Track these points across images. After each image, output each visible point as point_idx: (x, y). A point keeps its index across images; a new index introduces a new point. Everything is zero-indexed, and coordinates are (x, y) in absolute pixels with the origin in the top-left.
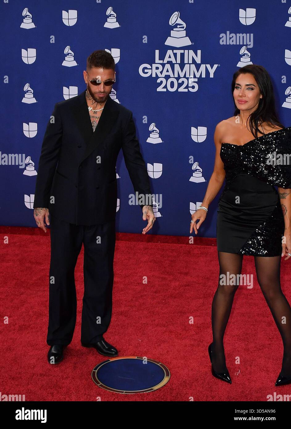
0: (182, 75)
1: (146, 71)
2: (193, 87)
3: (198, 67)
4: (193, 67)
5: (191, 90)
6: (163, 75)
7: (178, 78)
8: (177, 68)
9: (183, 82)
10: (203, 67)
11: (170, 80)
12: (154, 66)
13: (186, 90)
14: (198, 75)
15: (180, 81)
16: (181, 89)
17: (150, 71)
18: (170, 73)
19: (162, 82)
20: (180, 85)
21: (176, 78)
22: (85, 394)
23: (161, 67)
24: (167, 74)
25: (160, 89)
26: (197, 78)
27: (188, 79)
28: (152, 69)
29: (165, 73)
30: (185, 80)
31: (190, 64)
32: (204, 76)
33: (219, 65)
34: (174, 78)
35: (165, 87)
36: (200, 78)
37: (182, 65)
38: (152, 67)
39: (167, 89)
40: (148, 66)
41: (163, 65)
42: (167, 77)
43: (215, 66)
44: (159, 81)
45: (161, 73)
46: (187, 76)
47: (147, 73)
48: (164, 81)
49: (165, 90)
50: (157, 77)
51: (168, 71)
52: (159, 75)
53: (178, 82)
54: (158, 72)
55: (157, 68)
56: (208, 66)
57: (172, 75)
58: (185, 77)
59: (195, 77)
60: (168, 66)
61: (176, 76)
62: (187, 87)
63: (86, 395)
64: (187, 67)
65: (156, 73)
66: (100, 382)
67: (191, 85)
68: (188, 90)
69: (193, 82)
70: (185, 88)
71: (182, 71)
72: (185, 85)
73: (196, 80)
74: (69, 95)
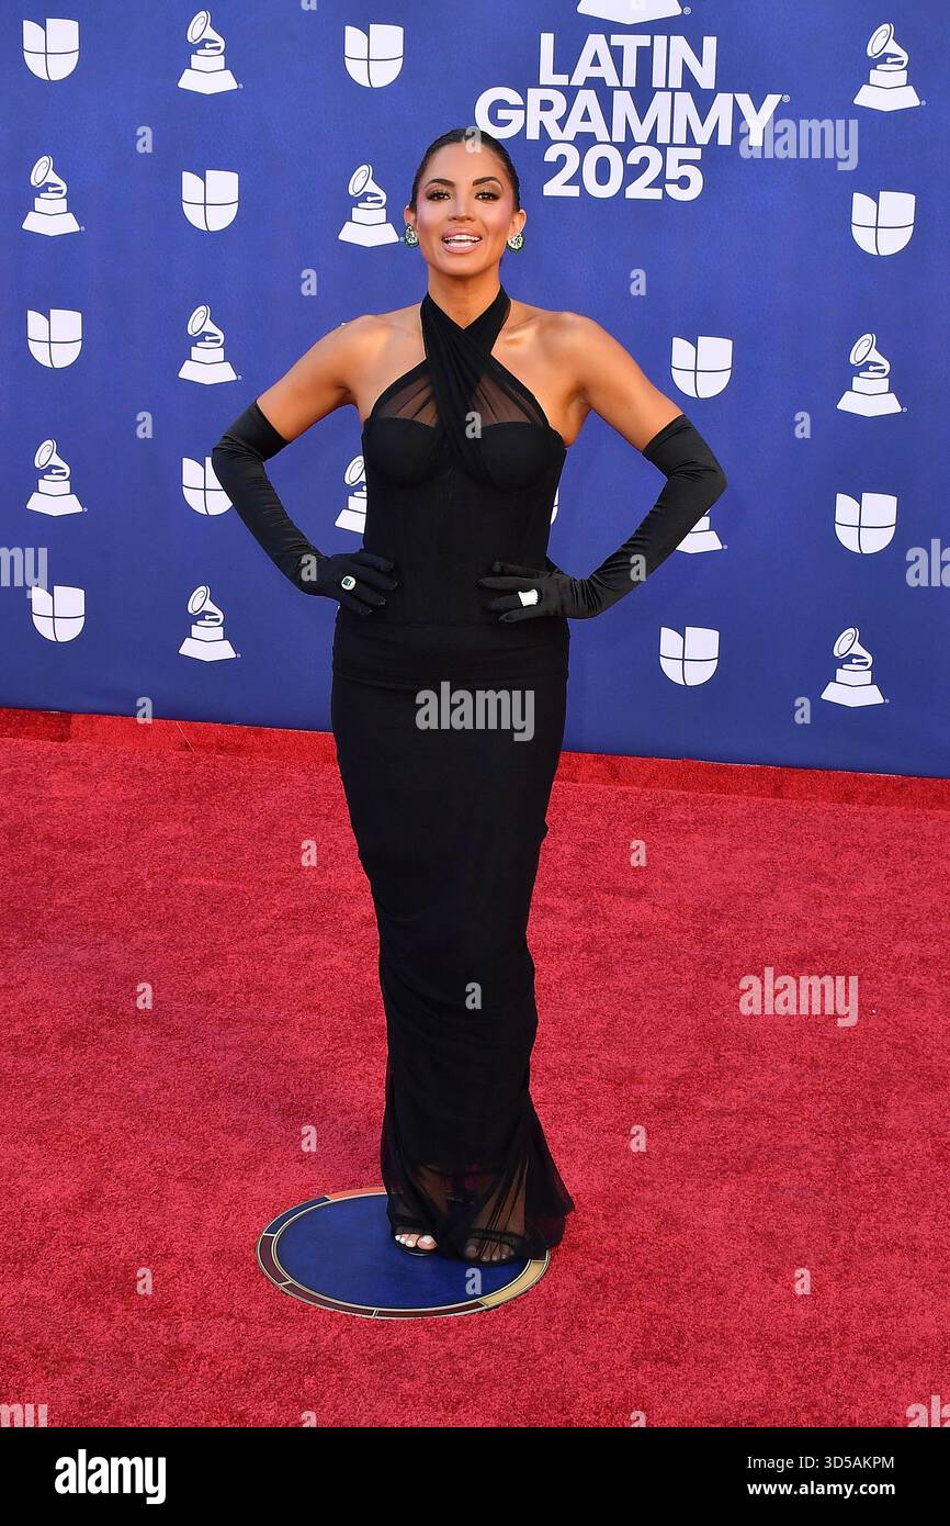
0: (641, 133)
1: (502, 114)
2: (684, 182)
3: (704, 102)
4: (685, 101)
5: (674, 192)
6: (569, 133)
7: (625, 147)
8: (623, 104)
9: (645, 162)
10: (723, 103)
11: (594, 154)
12: (535, 96)
13: (656, 194)
14: (702, 136)
15: (634, 157)
16: (639, 190)
17: (517, 117)
18: (597, 126)
19: (562, 160)
20: (632, 173)
21: (616, 145)
22: (231, 1315)
23: (559, 101)
24: (586, 127)
25: (555, 188)
26: (699, 146)
27: (663, 148)
29: (575, 125)
30: (654, 155)
31: (673, 91)
32: (725, 139)
33: (787, 98)
34: (611, 143)
35: (577, 179)
36: (712, 148)
37: (643, 96)
38: (525, 98)
39: (583, 190)
40: (513, 97)
41: (570, 93)
42: (584, 142)
43: (772, 101)
44: (551, 155)
45: (562, 123)
46: (663, 138)
47: (506, 123)
48: (572, 153)
49: (574, 191)
50: (546, 140)
51: (586, 117)
52: (554, 132)
53: (624, 161)
54: (550, 119)
55: (546, 106)
56: (744, 100)
57: (602, 135)
58: (652, 140)
59: (691, 141)
60: (587, 98)
61: (619, 136)
62: (660, 182)
63: (233, 1321)
64: (660, 102)
65: (541, 122)
66: (287, 1276)
67: (673, 172)
68: (664, 192)
69: (682, 162)
70: (652, 185)
71: (642, 117)
72: (651, 173)
73: (696, 154)
74: (205, 204)
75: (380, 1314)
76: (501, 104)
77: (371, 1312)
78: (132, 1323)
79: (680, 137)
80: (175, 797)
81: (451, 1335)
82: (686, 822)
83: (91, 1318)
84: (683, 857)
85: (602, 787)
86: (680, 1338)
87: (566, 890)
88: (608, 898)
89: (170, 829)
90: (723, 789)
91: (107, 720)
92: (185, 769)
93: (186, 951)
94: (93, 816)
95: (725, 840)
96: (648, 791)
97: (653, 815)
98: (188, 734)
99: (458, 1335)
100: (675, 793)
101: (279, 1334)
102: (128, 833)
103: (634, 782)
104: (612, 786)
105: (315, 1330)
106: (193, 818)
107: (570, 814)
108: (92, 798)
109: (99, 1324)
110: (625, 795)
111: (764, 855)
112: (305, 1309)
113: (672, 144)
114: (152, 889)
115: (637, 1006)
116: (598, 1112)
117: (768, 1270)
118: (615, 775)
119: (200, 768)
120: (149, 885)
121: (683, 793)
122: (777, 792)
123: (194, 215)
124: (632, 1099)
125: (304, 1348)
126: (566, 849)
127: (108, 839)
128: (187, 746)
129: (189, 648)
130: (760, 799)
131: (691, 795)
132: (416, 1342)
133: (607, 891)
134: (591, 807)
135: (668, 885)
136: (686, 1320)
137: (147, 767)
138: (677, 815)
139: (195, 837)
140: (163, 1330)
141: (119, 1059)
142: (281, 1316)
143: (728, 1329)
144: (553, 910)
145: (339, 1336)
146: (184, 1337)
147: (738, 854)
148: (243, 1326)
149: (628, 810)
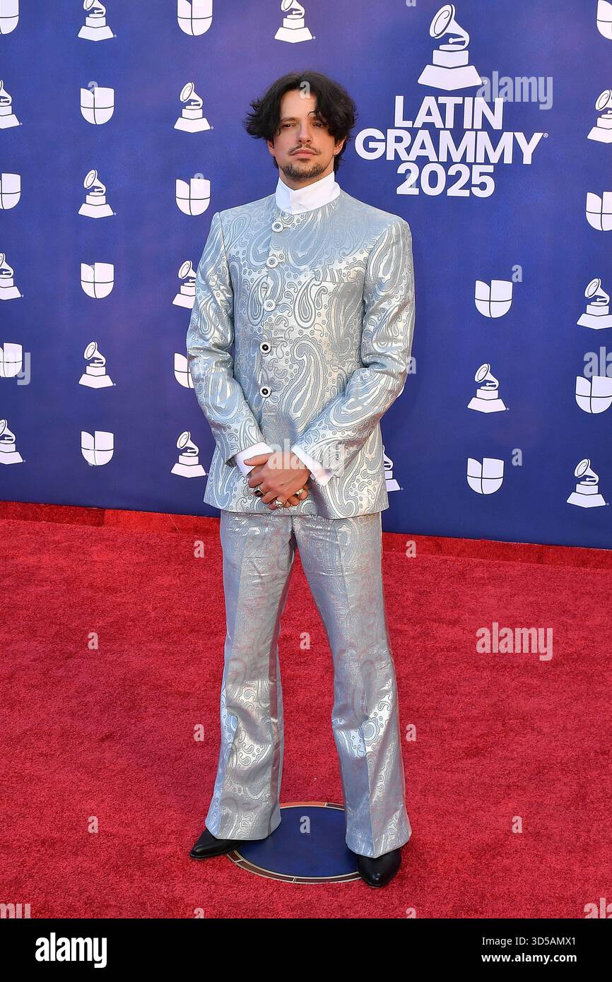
0: (457, 157)
1: (372, 145)
2: (483, 186)
3: (495, 137)
4: (484, 137)
5: (477, 192)
6: (413, 156)
7: (447, 165)
8: (446, 139)
9: (459, 174)
10: (507, 138)
11: (428, 169)
12: (392, 133)
13: (466, 193)
14: (494, 158)
15: (452, 171)
16: (454, 191)
17: (381, 146)
18: (430, 152)
19: (409, 173)
20: (451, 180)
21: (441, 163)
22: (205, 880)
23: (407, 137)
24: (423, 153)
25: (403, 189)
26: (492, 164)
27: (470, 166)
28: (385, 140)
29: (416, 152)
30: (464, 169)
31: (477, 131)
32: (508, 160)
33: (546, 135)
34: (438, 162)
36: (500, 165)
37: (458, 134)
38: (386, 136)
39: (421, 190)
40: (378, 134)
41: (413, 132)
42: (422, 162)
43: (537, 137)
44: (401, 170)
45: (408, 150)
46: (470, 159)
47: (374, 150)
48: (414, 168)
49: (416, 192)
50: (398, 161)
51: (423, 147)
52: (403, 156)
53: (446, 172)
54: (401, 148)
55: (399, 140)
56: (520, 136)
57: (433, 157)
58: (463, 161)
59: (487, 161)
60: (424, 135)
61: (443, 158)
62: (468, 186)
63: (207, 883)
64: (468, 138)
65: (395, 149)
66: (240, 856)
67: (477, 180)
68: (471, 192)
69: (482, 174)
70: (462, 188)
71: (457, 146)
72: (463, 181)
73: (490, 169)
74: (190, 199)
75: (297, 880)
76: (370, 139)
77: (292, 879)
78: (145, 884)
79: (481, 159)
80: (169, 561)
81: (342, 894)
82: (483, 578)
83: (120, 881)
84: (481, 600)
85: (431, 556)
86: (483, 897)
87: (409, 620)
88: (436, 625)
89: (165, 580)
90: (506, 558)
91: (126, 513)
92: (174, 544)
93: (176, 655)
94: (119, 572)
95: (507, 589)
96: (460, 559)
97: (463, 574)
98: (176, 522)
99: (345, 894)
100: (477, 560)
101: (236, 892)
102: (140, 583)
103: (451, 553)
104: (437, 556)
105: (257, 889)
106: (180, 574)
107: (411, 573)
108: (118, 561)
109: (125, 885)
110: (445, 561)
111: (531, 599)
112: (251, 876)
113: (475, 163)
114: (155, 617)
115: (454, 691)
116: (431, 757)
117: (537, 855)
118: (439, 548)
119: (184, 543)
120: (153, 614)
121: (481, 560)
122: (540, 560)
123: (183, 206)
124: (451, 749)
125: (251, 901)
126: (410, 594)
127: (128, 587)
128: (175, 529)
129: (177, 470)
130: (529, 564)
131: (486, 561)
132: (319, 898)
133: (434, 621)
134: (425, 569)
135: (472, 617)
136: (486, 886)
137: (151, 542)
138: (478, 573)
139: (181, 586)
140: (164, 889)
141: (136, 722)
142: (237, 881)
143: (512, 892)
144: (401, 632)
145: (272, 893)
146: (178, 893)
147: (516, 598)
148: (213, 886)
149: (447, 571)
